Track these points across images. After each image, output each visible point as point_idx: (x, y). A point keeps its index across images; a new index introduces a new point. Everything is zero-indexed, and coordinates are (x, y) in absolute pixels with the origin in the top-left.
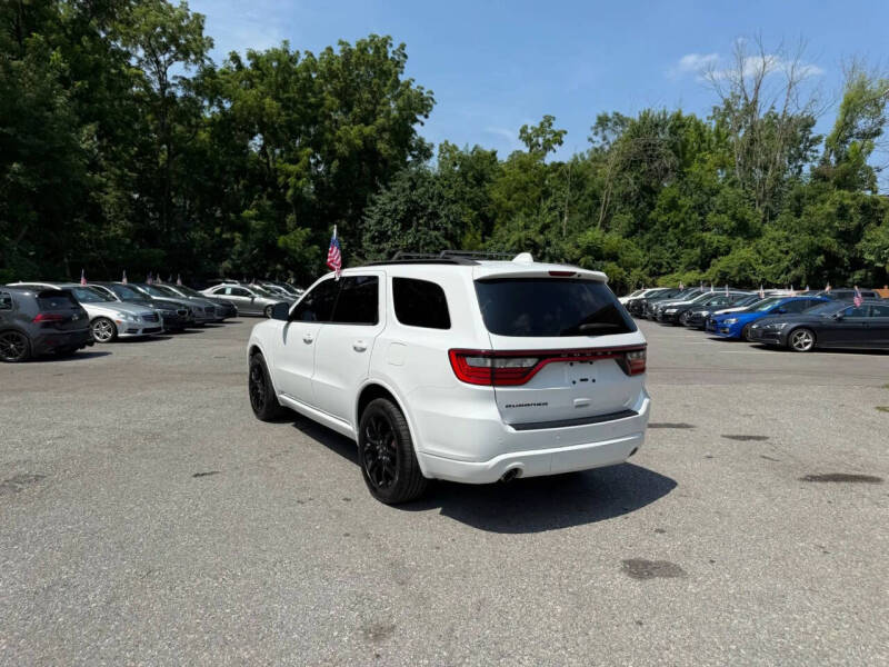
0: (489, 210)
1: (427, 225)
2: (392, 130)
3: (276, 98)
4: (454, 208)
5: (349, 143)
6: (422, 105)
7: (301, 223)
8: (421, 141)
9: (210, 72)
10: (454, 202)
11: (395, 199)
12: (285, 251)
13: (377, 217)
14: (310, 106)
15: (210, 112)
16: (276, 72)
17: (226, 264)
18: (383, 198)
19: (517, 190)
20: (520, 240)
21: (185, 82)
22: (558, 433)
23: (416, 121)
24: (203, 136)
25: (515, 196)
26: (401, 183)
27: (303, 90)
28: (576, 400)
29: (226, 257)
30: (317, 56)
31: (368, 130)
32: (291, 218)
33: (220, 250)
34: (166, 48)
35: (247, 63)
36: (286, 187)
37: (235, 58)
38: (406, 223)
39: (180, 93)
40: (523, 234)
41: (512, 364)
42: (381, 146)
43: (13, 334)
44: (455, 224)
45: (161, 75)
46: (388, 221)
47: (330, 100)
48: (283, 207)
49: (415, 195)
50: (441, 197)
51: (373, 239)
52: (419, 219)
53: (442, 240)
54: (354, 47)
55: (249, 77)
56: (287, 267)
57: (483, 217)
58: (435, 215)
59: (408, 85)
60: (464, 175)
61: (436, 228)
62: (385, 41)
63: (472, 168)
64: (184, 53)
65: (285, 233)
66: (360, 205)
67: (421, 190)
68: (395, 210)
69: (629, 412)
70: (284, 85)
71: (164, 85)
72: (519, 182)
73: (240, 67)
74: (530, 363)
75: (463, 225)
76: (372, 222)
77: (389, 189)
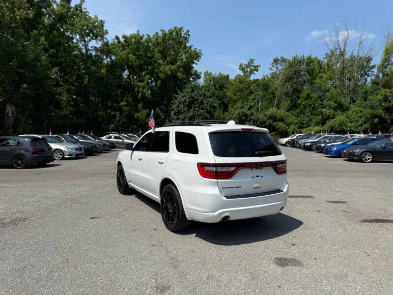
0: (226, 100)
1: (198, 107)
2: (183, 67)
3: (134, 54)
4: (211, 100)
5: (165, 73)
6: (196, 56)
7: (145, 107)
8: (196, 71)
9: (107, 44)
10: (211, 97)
11: (185, 96)
12: (137, 120)
13: (177, 104)
14: (149, 57)
15: (106, 61)
16: (134, 44)
17: (113, 126)
18: (180, 96)
19: (238, 91)
20: (239, 113)
21: (96, 49)
22: (246, 200)
23: (194, 63)
24: (103, 71)
25: (238, 94)
26: (187, 89)
27: (145, 51)
28: (254, 185)
29: (113, 122)
30: (151, 36)
31: (173, 67)
32: (140, 106)
33: (110, 119)
34: (88, 35)
35: (122, 40)
36: (138, 92)
37: (117, 38)
38: (189, 107)
39: (94, 53)
40: (241, 111)
41: (224, 169)
42: (179, 74)
43: (20, 157)
44: (211, 107)
45: (86, 46)
46: (182, 106)
47: (158, 55)
48: (137, 101)
49: (193, 95)
50: (205, 95)
51: (175, 114)
52: (195, 105)
53: (205, 113)
54: (167, 32)
55: (123, 46)
56: (138, 126)
57: (223, 103)
58: (202, 103)
59: (190, 47)
60: (215, 85)
61: (203, 109)
62: (181, 29)
63: (218, 82)
64: (96, 37)
65: (138, 112)
66: (170, 100)
67: (196, 92)
68: (185, 101)
69: (279, 191)
70: (138, 49)
71: (87, 50)
72: (239, 88)
73: (119, 42)
74: (233, 169)
75: (215, 107)
76: (175, 106)
77: (182, 92)
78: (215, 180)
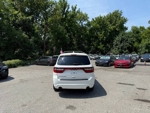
0: (139, 38)
1: (125, 42)
2: (119, 26)
3: (99, 24)
4: (131, 38)
5: (111, 30)
6: (125, 21)
8: (125, 27)
9: (89, 22)
10: (132, 37)
11: (119, 38)
12: (99, 49)
13: (116, 42)
14: (104, 24)
15: (88, 28)
16: (100, 20)
17: (90, 51)
18: (117, 38)
19: (147, 33)
20: (146, 44)
21: (85, 24)
23: (124, 23)
24: (88, 32)
25: (147, 35)
26: (121, 35)
27: (103, 22)
28: (72, 76)
30: (106, 16)
31: (114, 27)
32: (101, 43)
33: (90, 49)
34: (82, 20)
35: (95, 19)
36: (100, 38)
37: (93, 19)
38: (121, 42)
39: (84, 26)
40: (147, 42)
41: (60, 70)
42: (117, 29)
44: (131, 41)
45: (82, 24)
46: (118, 42)
47: (109, 23)
49: (123, 37)
50: (128, 37)
51: (115, 45)
52: (124, 41)
53: (128, 45)
54: (112, 13)
55: (95, 22)
56: (100, 51)
57: (138, 39)
58: (127, 40)
59: (122, 17)
60: (134, 32)
61: (127, 43)
62: (118, 11)
63: (135, 30)
64: (85, 20)
65: (99, 46)
66: (113, 40)
67: (124, 36)
68: (119, 40)
70: (100, 22)
72: (148, 32)
73: (94, 20)
75: (134, 42)
76: (115, 42)
77: (118, 36)
78: (56, 73)
